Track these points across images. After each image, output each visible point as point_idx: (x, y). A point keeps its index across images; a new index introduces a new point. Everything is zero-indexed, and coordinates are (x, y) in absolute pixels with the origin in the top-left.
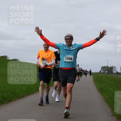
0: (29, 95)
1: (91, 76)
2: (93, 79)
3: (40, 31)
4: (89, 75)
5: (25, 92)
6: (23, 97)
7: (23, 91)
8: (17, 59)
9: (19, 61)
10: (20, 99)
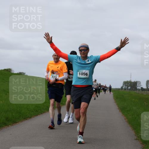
0: (37, 115)
1: (111, 92)
2: (114, 96)
3: (50, 39)
4: (109, 91)
5: (32, 111)
6: (30, 118)
7: (30, 111)
8: (23, 73)
9: (26, 74)
10: (27, 121)
